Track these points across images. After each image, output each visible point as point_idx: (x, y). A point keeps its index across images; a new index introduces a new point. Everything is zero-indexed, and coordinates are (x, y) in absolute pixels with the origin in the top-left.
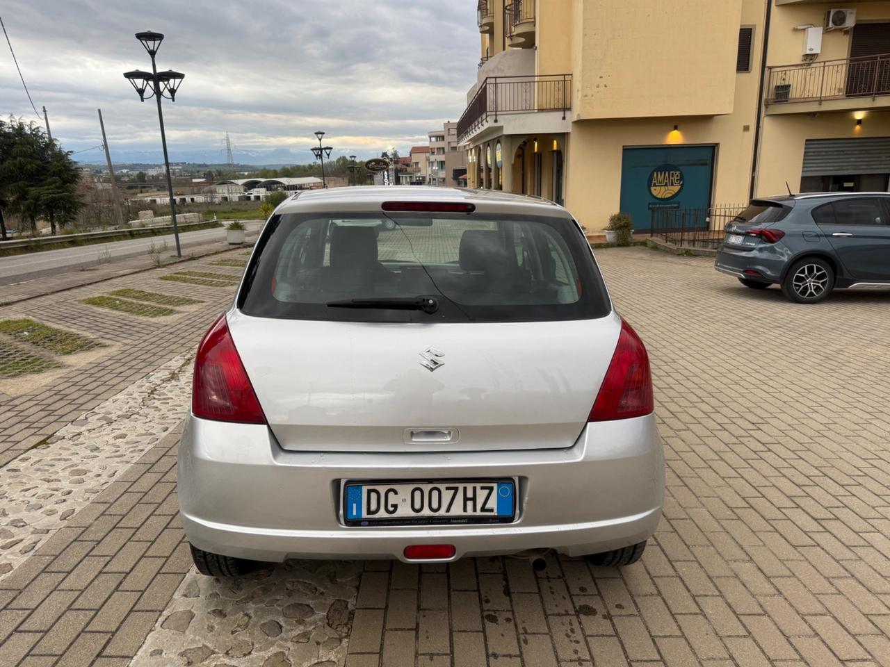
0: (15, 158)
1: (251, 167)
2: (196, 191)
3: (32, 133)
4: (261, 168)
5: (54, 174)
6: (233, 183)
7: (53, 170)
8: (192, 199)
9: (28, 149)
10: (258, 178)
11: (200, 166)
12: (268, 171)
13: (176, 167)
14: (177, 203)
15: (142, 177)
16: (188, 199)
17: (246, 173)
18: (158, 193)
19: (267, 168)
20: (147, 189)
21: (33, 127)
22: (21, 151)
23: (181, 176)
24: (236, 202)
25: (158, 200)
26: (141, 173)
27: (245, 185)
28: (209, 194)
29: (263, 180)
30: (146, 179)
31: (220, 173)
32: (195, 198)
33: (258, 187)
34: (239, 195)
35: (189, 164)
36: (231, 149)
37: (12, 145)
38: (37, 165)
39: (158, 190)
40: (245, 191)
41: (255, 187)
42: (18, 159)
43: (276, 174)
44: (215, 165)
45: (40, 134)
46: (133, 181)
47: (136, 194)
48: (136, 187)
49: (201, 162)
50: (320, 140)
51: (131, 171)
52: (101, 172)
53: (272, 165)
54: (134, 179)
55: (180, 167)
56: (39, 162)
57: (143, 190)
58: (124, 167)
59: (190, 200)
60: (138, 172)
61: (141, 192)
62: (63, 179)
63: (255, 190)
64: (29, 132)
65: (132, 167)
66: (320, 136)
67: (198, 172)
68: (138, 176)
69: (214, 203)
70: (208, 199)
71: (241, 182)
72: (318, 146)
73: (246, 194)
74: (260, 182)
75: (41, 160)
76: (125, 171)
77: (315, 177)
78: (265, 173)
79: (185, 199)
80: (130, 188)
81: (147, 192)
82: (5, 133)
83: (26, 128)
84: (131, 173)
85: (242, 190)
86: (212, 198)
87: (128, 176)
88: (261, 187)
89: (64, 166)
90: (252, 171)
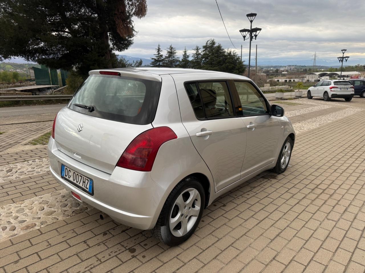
0: (226, 64)
1: (325, 67)
2: (297, 77)
3: (233, 55)
4: (330, 67)
5: (237, 69)
6: (314, 74)
7: (237, 68)
8: (294, 80)
9: (231, 60)
10: (327, 72)
11: (303, 66)
12: (333, 69)
13: (292, 67)
14: (287, 82)
15: (277, 71)
16: (292, 80)
17: (323, 70)
18: (282, 77)
19: (333, 67)
20: (277, 76)
21: (234, 52)
22: (228, 61)
23: (293, 71)
24: (313, 82)
25: (280, 80)
26: (277, 69)
27: (319, 75)
28: (301, 79)
29: (328, 73)
30: (279, 72)
31: (310, 70)
32: (295, 80)
33: (326, 76)
34: (315, 79)
35: (298, 66)
36: (316, 59)
37: (226, 59)
38: (232, 66)
39: (282, 76)
40: (319, 77)
41: (324, 76)
42: (227, 64)
43: (337, 70)
44: (309, 66)
45: (236, 55)
46: (273, 72)
47: (273, 78)
48: (274, 75)
49: (303, 65)
50: (343, 53)
51: (274, 68)
52: (263, 69)
53: (335, 66)
54: (274, 72)
55: (294, 67)
56: (233, 65)
57: (276, 76)
58: (272, 67)
59: (293, 81)
60: (276, 69)
61: (275, 77)
62: (239, 71)
63: (324, 77)
64: (232, 54)
65: (275, 67)
66: (344, 51)
67: (301, 69)
68: (276, 70)
69: (303, 82)
70: (301, 80)
71: (318, 73)
72: (342, 56)
73: (319, 78)
74: (327, 73)
75: (234, 64)
76: (272, 68)
77: (357, 71)
78: (331, 69)
79: (291, 80)
80: (272, 75)
81: (277, 77)
82: (225, 55)
83: (232, 53)
84: (274, 69)
85: (318, 77)
86: (302, 80)
87: (272, 71)
88: (327, 76)
89: (241, 67)
90: (326, 69)
